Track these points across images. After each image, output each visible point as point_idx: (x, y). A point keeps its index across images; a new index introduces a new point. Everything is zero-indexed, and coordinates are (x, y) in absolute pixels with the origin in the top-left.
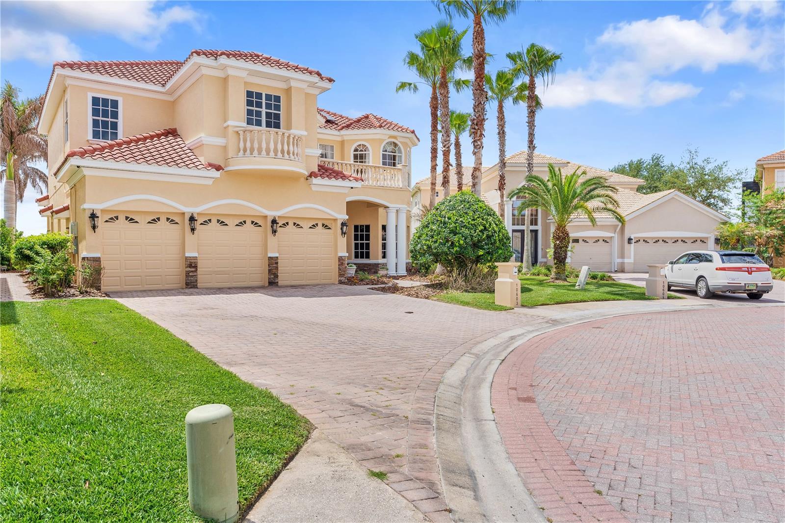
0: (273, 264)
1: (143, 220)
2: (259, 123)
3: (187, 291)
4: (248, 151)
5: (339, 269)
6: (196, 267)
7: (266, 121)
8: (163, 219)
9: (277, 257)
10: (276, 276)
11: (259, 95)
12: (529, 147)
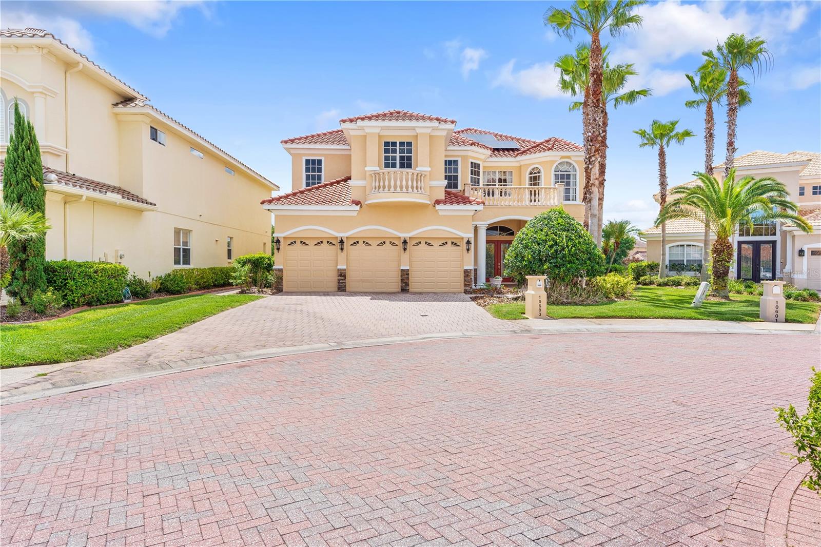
0: (405, 276)
1: (311, 243)
2: (394, 166)
3: (339, 293)
4: (387, 188)
5: (465, 280)
6: (345, 276)
7: (400, 163)
8: (325, 242)
9: (408, 270)
10: (407, 285)
11: (394, 144)
12: (728, 149)
